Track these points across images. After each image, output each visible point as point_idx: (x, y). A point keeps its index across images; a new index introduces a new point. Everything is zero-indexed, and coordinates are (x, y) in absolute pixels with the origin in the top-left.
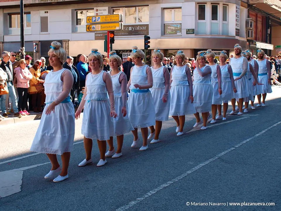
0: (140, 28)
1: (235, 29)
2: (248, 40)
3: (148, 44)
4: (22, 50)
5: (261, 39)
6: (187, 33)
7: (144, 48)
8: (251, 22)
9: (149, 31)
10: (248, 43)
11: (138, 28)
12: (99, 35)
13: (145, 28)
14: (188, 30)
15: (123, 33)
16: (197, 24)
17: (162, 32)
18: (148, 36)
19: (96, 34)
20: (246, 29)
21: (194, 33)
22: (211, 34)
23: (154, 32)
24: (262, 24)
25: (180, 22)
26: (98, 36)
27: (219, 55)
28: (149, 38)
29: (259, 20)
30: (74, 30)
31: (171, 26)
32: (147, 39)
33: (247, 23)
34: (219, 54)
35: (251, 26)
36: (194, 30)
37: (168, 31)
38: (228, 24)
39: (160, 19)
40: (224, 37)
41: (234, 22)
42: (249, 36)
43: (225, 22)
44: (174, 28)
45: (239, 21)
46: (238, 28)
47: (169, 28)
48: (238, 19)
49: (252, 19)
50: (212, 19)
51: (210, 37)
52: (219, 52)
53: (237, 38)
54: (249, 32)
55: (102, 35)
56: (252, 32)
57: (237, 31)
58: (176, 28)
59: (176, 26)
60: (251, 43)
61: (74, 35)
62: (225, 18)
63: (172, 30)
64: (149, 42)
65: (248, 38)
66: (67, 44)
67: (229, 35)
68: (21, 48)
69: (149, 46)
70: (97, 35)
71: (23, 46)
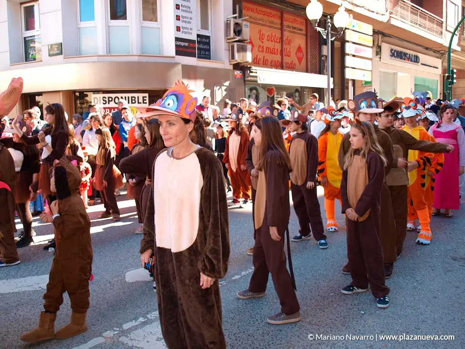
1: (173, 39)
5: (301, 66)
6: (50, 55)
8: (239, 25)
10: (237, 72)
20: (228, 41)
21: (61, 53)
22: (109, 52)
27: (132, 103)
31: (35, 42)
34: (132, 100)
35: (239, 32)
36: (61, 45)
38: (160, 28)
42: (233, 57)
43: (149, 24)
45: (193, 21)
47: (31, 45)
48: (183, 14)
50: (112, 18)
52: (132, 97)
53: (183, 60)
54: (233, 47)
57: (185, 44)
60: (246, 72)
67: (165, 55)
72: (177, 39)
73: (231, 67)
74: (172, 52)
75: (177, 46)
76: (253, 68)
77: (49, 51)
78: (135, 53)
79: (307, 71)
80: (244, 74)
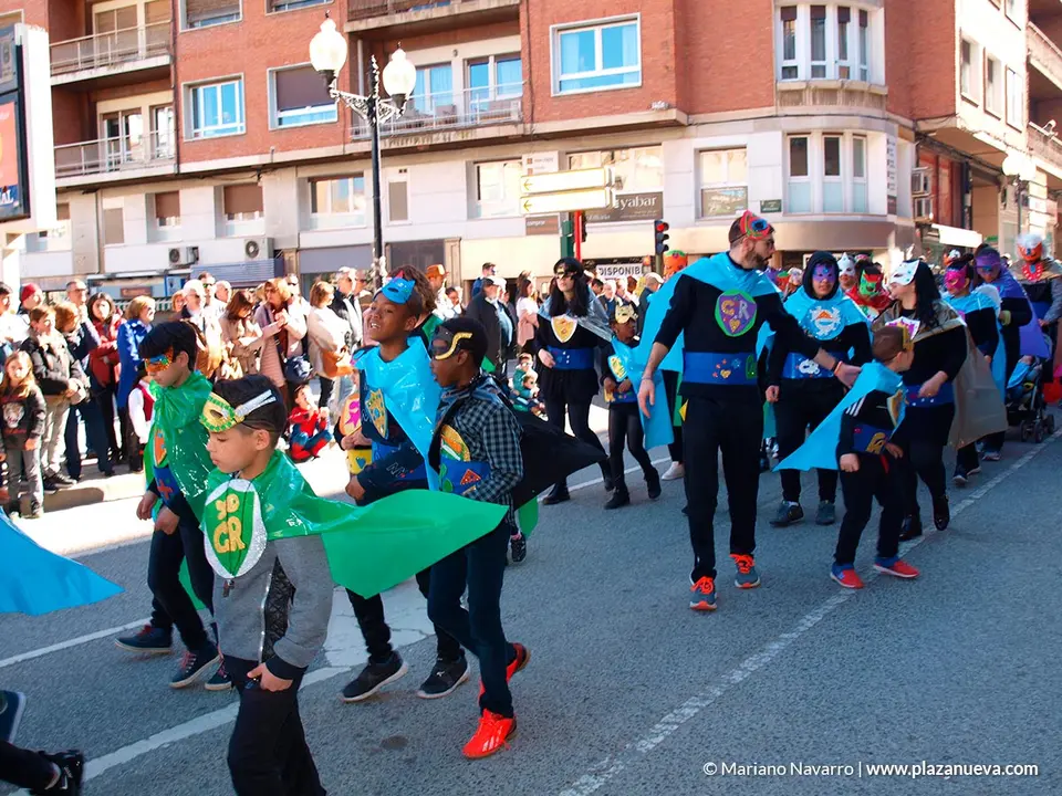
0: (640, 202)
1: (886, 197)
2: (918, 225)
3: (665, 242)
4: (377, 264)
5: (948, 219)
7: (653, 254)
8: (925, 178)
9: (664, 209)
10: (918, 231)
11: (635, 203)
12: (537, 223)
13: (652, 202)
14: (766, 202)
15: (596, 217)
16: (787, 188)
17: (697, 210)
18: (664, 220)
19: (528, 220)
20: (914, 196)
21: (780, 210)
22: (824, 210)
23: (678, 212)
24: (951, 182)
25: (744, 184)
26: (534, 226)
28: (666, 226)
29: (945, 172)
30: (473, 213)
31: (719, 195)
32: (661, 229)
33: (915, 180)
35: (925, 186)
36: (779, 201)
37: (713, 207)
38: (866, 185)
39: (692, 176)
40: (859, 218)
41: (884, 181)
42: (920, 214)
43: (859, 180)
44: (727, 199)
45: (895, 176)
46: (894, 194)
47: (714, 198)
48: (892, 170)
49: (926, 170)
50: (827, 174)
51: (821, 218)
53: (892, 218)
54: (920, 203)
55: (543, 223)
56: (928, 204)
57: (892, 201)
58: (734, 200)
59: (733, 193)
60: (925, 231)
61: (473, 224)
62: (858, 170)
63: (724, 205)
64: (667, 237)
65: (919, 219)
66: (456, 249)
67: (871, 213)
68: (376, 260)
69: (666, 248)
70: (532, 223)
71: (380, 255)
72: (889, 197)
73: (913, 225)
74: (884, 210)
75: (889, 205)
76: (934, 226)
77: (762, 207)
78: (849, 212)
79: (952, 225)
80: (922, 235)
